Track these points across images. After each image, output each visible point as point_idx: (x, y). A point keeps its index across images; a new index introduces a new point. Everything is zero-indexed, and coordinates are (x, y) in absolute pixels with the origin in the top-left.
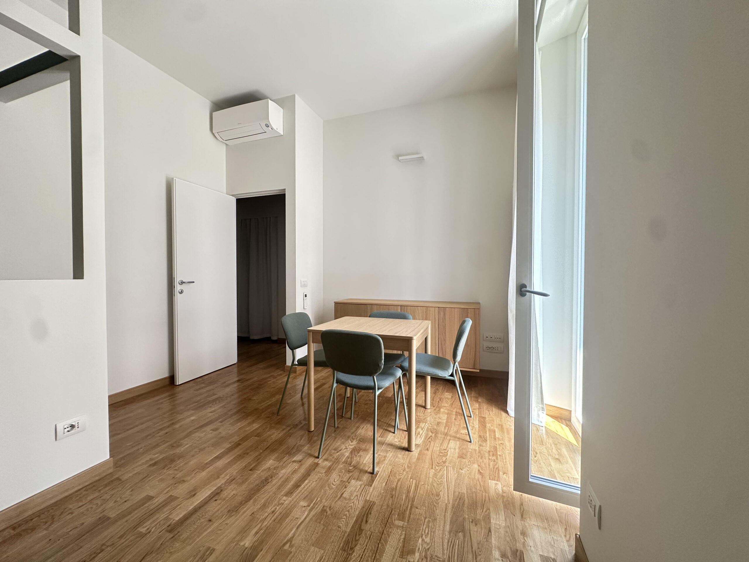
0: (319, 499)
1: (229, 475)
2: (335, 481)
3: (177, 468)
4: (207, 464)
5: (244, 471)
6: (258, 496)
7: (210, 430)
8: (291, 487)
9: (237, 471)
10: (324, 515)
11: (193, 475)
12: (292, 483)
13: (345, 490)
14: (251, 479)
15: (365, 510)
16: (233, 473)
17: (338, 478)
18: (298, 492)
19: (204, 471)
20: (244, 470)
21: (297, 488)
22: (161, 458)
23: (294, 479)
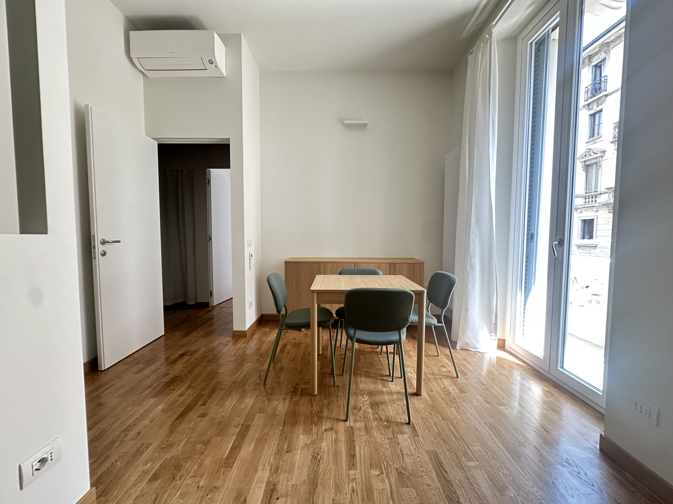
0: (385, 463)
1: (267, 464)
2: (383, 440)
3: (191, 474)
4: (227, 458)
5: (281, 455)
6: (321, 479)
7: (198, 417)
8: (346, 458)
9: (272, 457)
10: (405, 478)
11: (221, 477)
12: (344, 454)
13: (399, 446)
14: (297, 462)
15: (434, 460)
16: (270, 460)
17: (383, 437)
18: (358, 461)
19: (231, 468)
20: (280, 453)
21: (354, 458)
22: (157, 467)
23: (343, 449)
